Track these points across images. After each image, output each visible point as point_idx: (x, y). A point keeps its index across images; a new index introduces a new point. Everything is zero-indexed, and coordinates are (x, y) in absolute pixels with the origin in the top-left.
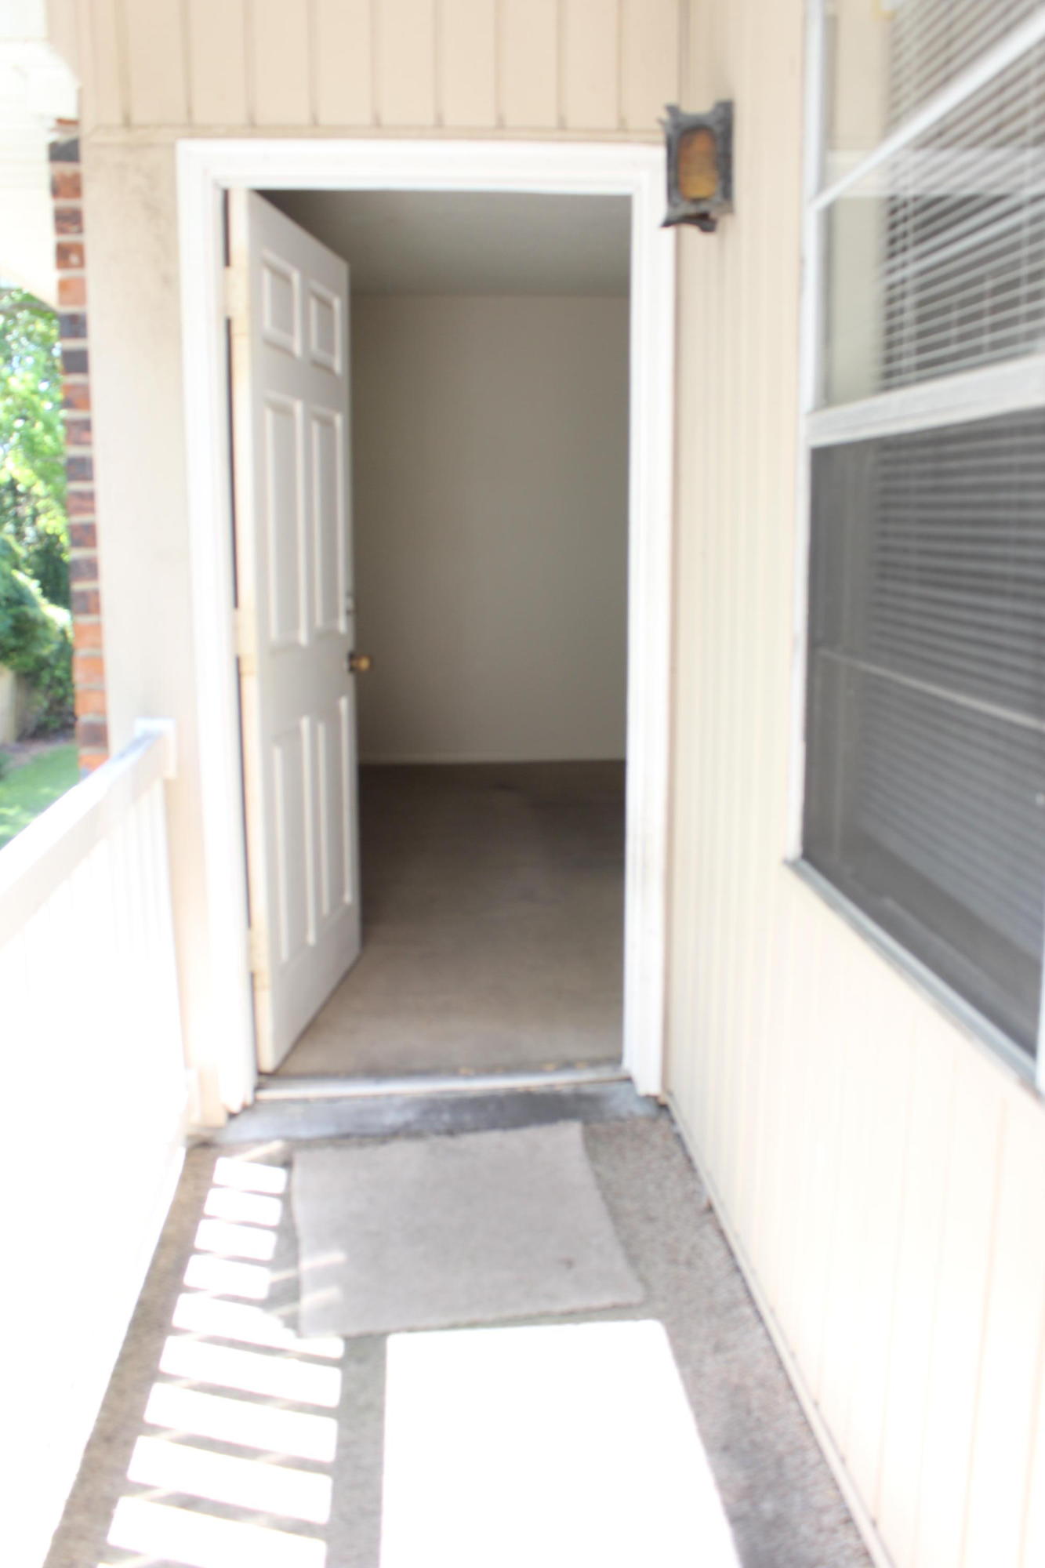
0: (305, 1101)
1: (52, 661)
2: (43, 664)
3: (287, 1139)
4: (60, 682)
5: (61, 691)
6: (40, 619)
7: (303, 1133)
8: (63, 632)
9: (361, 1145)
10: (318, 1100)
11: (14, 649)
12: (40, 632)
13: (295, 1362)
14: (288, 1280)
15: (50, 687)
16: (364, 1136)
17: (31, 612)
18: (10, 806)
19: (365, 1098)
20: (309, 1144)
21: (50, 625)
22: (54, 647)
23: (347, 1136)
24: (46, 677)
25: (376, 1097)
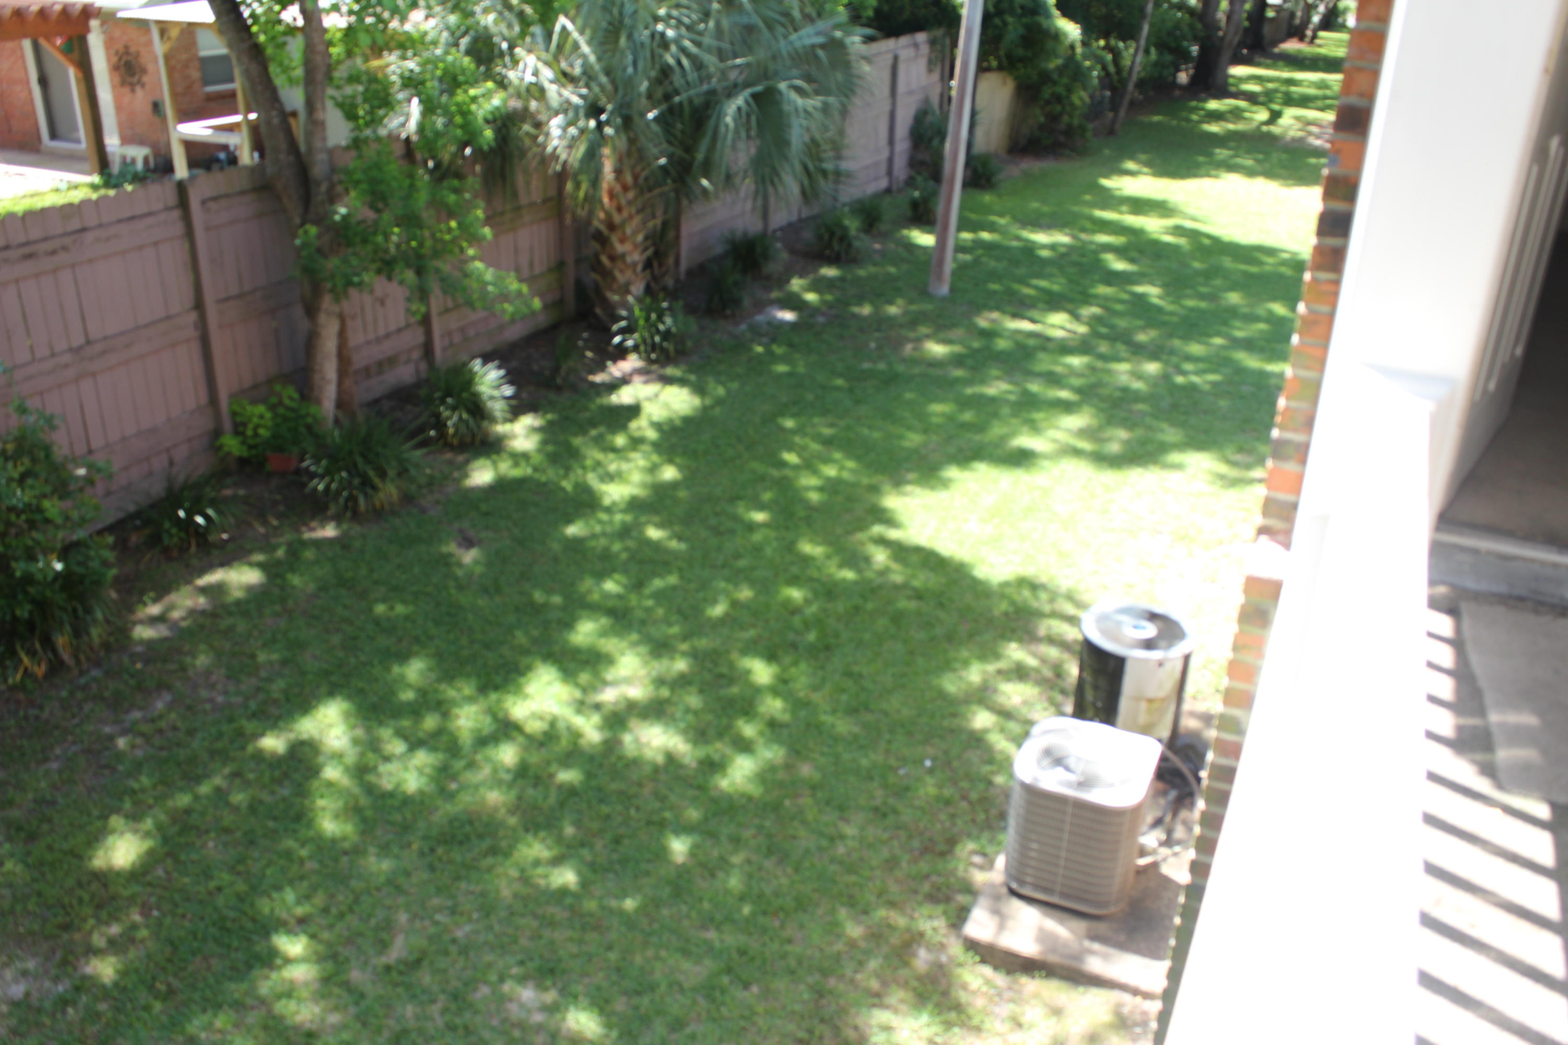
0: (1475, 552)
1: (1055, 76)
2: (1046, 78)
3: (1453, 586)
4: (1058, 99)
5: (1058, 108)
6: (1053, 31)
7: (1471, 584)
8: (1072, 47)
9: (1536, 612)
10: (1489, 553)
11: (1021, 60)
12: (1050, 44)
13: (1498, 811)
14: (1475, 728)
15: (1048, 102)
16: (1541, 603)
17: (1044, 23)
18: (1001, 215)
19: (1543, 563)
20: (1477, 597)
21: (1062, 38)
22: (1059, 62)
23: (1521, 599)
24: (1047, 92)
25: (1555, 565)
